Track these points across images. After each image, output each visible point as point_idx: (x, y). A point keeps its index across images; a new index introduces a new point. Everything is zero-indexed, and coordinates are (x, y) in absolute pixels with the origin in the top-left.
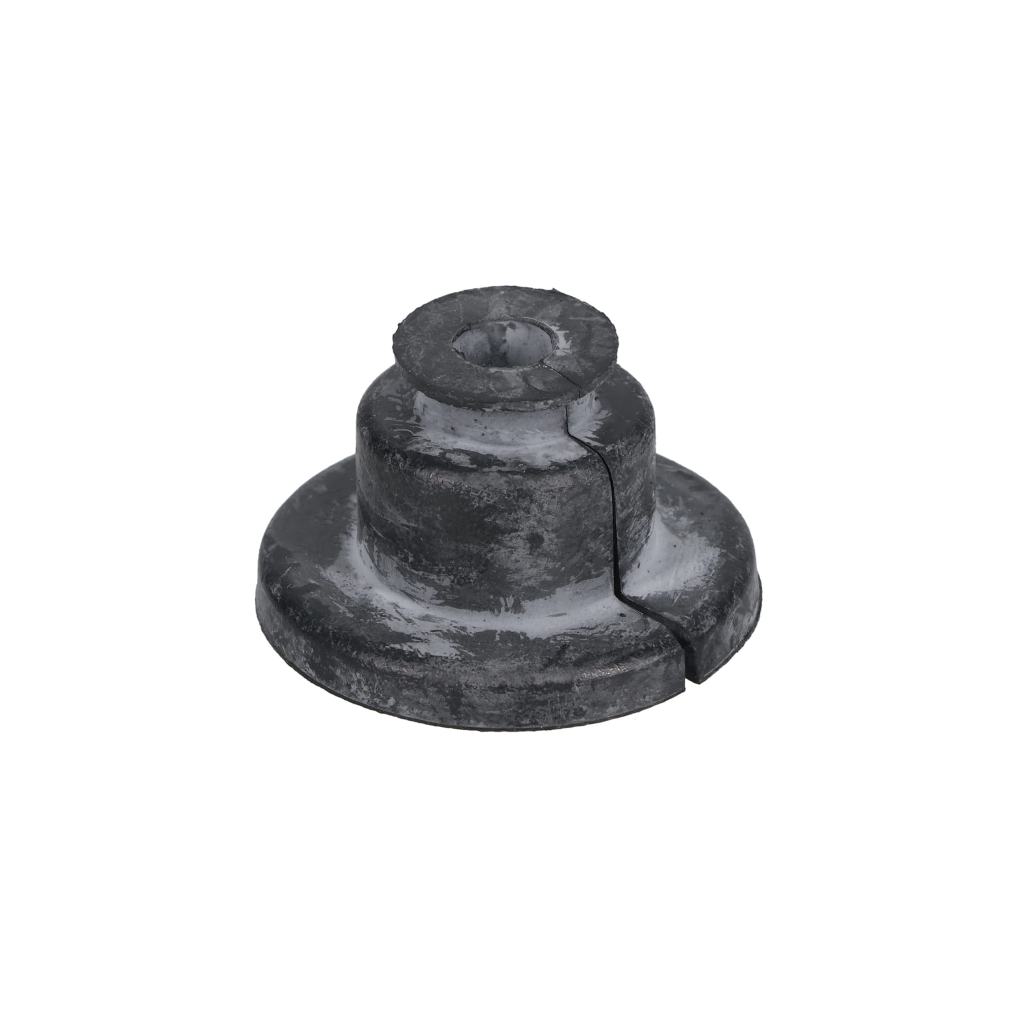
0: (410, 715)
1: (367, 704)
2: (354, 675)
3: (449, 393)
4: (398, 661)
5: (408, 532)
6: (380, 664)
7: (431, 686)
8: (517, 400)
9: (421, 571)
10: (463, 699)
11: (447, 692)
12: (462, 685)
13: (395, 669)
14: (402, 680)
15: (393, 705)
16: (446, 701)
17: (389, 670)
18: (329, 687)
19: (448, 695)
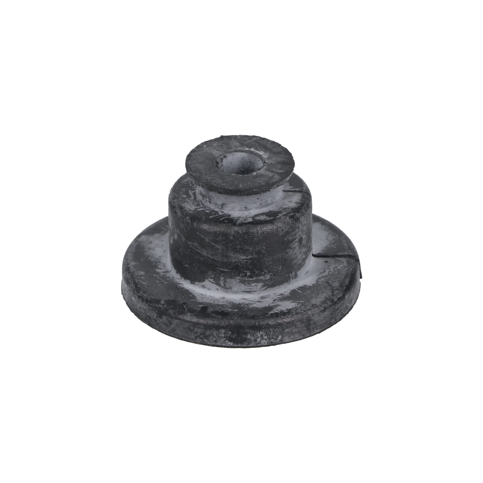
0: (289, 340)
1: (267, 345)
2: (258, 334)
3: (254, 189)
4: (279, 318)
5: (247, 262)
6: (272, 322)
7: (298, 322)
8: (280, 181)
9: (255, 277)
10: (311, 322)
11: (305, 321)
12: (310, 315)
13: (280, 321)
14: (284, 325)
15: (281, 339)
16: (304, 326)
17: (278, 323)
18: (243, 346)
19: (305, 322)
